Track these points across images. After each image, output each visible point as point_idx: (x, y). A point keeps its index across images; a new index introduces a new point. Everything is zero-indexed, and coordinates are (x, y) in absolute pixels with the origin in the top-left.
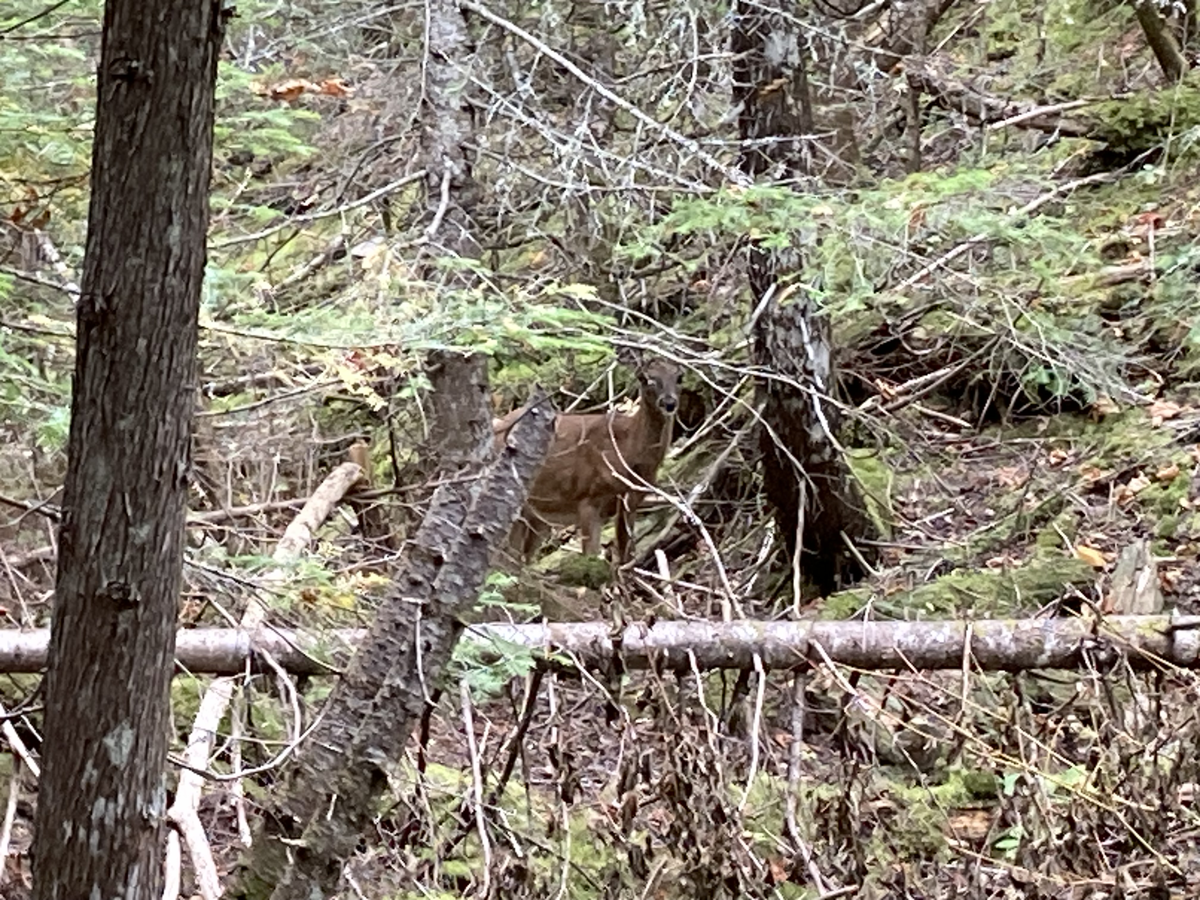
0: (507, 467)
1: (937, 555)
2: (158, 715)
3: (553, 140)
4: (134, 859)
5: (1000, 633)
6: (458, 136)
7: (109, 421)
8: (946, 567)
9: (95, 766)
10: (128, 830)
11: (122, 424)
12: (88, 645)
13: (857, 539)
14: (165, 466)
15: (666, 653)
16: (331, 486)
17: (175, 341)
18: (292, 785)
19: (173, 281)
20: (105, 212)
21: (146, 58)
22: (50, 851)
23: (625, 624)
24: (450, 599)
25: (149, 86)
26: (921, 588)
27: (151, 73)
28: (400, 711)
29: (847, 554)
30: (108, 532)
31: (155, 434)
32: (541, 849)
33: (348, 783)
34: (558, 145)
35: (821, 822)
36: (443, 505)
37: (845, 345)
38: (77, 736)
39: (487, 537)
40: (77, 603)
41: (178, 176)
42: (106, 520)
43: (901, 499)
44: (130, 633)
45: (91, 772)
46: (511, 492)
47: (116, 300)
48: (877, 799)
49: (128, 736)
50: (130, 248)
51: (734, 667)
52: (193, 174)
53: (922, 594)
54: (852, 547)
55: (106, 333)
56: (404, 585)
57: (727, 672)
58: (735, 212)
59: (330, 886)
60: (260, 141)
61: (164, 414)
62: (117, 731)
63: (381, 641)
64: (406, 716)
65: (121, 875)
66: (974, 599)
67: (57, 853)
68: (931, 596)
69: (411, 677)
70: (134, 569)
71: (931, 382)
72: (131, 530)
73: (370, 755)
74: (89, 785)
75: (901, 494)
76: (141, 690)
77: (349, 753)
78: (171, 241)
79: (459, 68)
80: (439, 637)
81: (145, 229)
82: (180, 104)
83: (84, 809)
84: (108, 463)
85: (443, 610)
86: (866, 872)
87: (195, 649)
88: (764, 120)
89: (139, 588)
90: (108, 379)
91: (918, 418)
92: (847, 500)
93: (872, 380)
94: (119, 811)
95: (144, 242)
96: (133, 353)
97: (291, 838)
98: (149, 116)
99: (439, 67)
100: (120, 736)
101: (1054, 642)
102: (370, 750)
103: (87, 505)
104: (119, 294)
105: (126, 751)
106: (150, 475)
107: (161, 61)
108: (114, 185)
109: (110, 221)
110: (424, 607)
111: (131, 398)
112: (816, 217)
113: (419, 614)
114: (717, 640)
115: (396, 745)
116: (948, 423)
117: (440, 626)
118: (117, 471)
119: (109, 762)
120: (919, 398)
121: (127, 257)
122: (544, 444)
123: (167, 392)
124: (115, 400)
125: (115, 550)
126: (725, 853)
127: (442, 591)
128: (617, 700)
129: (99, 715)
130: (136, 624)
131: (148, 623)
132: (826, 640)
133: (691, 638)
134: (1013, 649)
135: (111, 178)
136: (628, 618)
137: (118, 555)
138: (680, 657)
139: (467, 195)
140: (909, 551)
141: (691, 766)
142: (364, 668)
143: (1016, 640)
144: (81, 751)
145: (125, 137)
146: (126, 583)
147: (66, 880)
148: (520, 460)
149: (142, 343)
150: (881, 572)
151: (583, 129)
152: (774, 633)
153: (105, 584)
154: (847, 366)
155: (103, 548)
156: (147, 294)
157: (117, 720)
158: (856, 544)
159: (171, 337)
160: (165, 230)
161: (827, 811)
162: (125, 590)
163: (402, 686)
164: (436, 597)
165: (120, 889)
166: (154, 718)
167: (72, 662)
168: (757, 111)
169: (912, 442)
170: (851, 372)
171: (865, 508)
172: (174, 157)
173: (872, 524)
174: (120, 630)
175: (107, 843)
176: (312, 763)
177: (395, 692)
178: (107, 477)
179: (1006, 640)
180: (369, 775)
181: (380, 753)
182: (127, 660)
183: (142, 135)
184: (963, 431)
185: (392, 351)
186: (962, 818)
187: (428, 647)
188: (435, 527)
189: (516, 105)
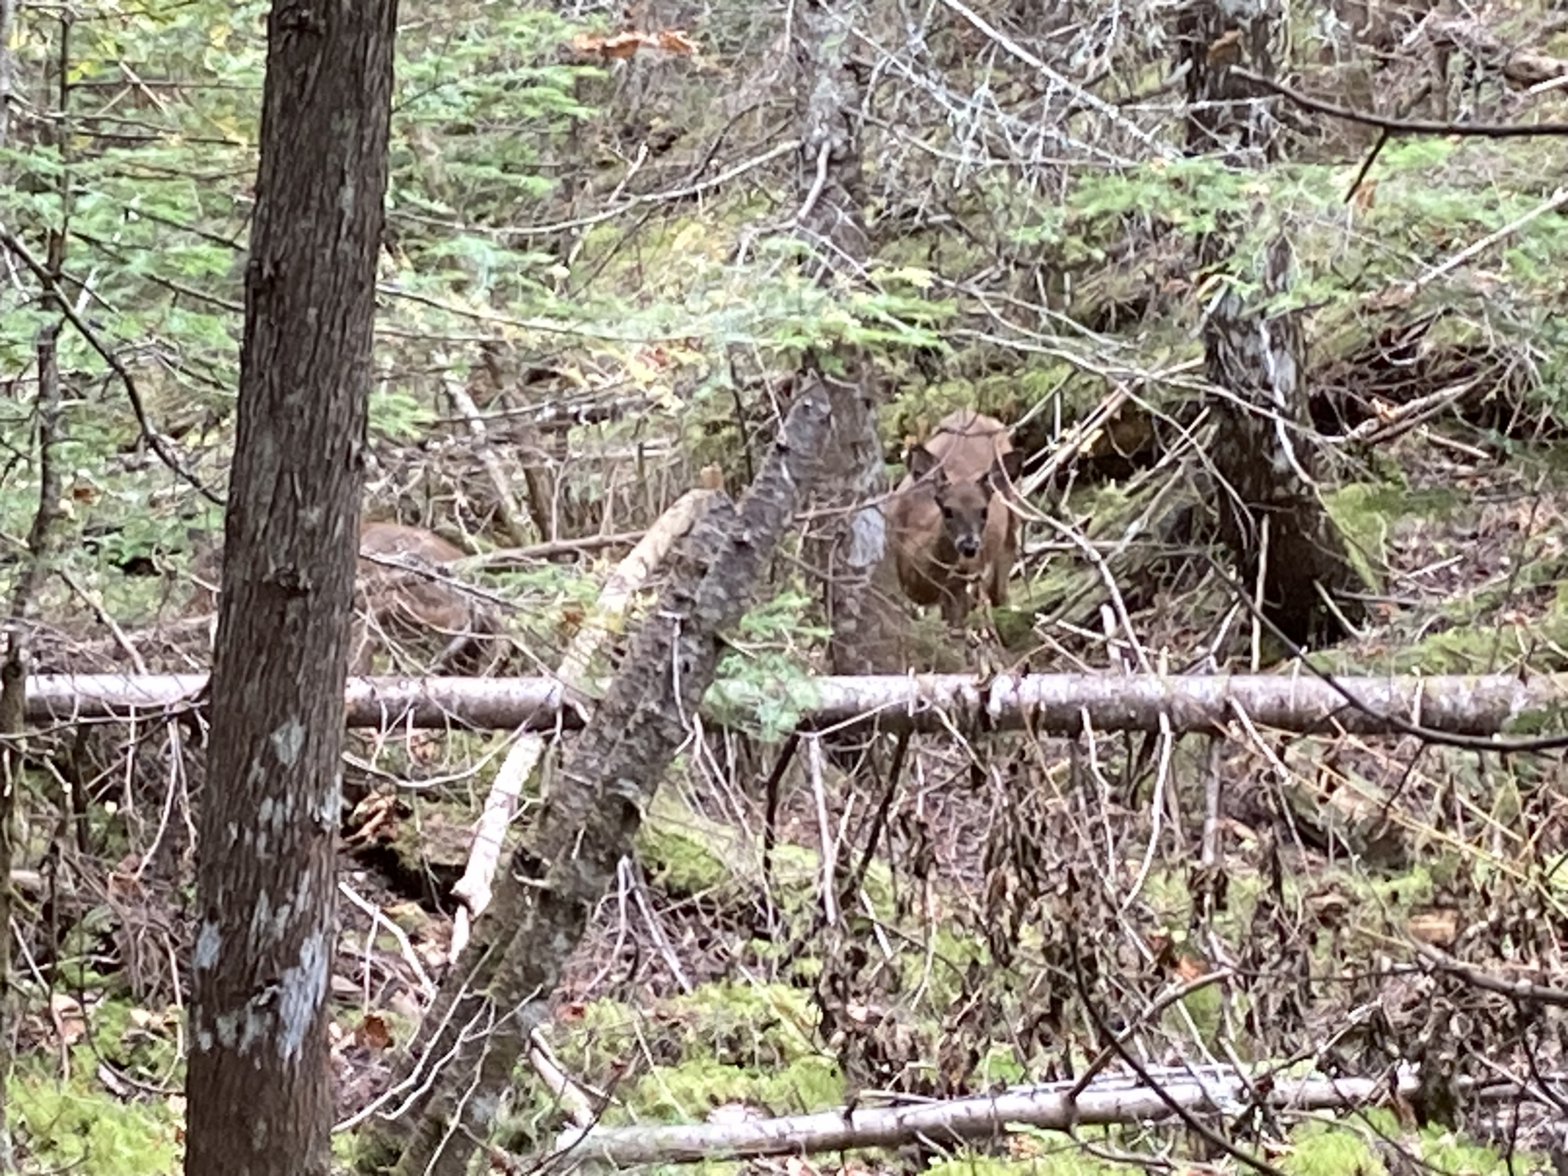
0: (777, 467)
1: (1432, 611)
2: (331, 711)
3: (948, 105)
4: (304, 867)
5: (1457, 691)
6: (838, 100)
7: (277, 396)
8: (1443, 625)
9: (262, 764)
10: (298, 834)
11: (291, 399)
12: (255, 636)
13: (1336, 591)
14: (337, 445)
15: (1043, 708)
16: (675, 516)
17: (348, 311)
18: (543, 824)
19: (345, 246)
20: (274, 173)
21: (317, 6)
22: (215, 855)
23: (993, 672)
24: (712, 614)
25: (320, 36)
26: (1405, 650)
27: (322, 23)
28: (654, 739)
29: (1323, 609)
30: (277, 514)
31: (327, 410)
32: (912, 944)
33: (598, 820)
34: (954, 110)
35: (1195, 894)
36: (713, 512)
37: (1338, 358)
38: (244, 732)
39: (753, 544)
40: (243, 589)
41: (352, 134)
42: (274, 502)
43: (1398, 544)
44: (300, 623)
45: (258, 771)
46: (780, 495)
47: (284, 266)
48: (1325, 893)
49: (297, 732)
50: (299, 212)
51: (1139, 729)
52: (368, 132)
53: (1407, 657)
54: (1331, 603)
55: (274, 302)
56: (670, 602)
57: (1133, 736)
58: (1153, 190)
59: (576, 932)
60: (530, 101)
61: (337, 387)
62: (285, 727)
63: (642, 663)
64: (661, 745)
65: (291, 880)
66: (1470, 663)
67: (223, 856)
68: (1417, 659)
69: (667, 701)
70: (305, 556)
71: (1436, 404)
72: (301, 513)
73: (621, 787)
74: (255, 784)
75: (1399, 538)
76: (311, 683)
77: (598, 785)
78: (344, 204)
79: (841, 19)
80: (700, 657)
81: (316, 192)
82: (354, 56)
83: (250, 809)
84: (276, 440)
85: (704, 626)
86: (1262, 960)
87: (498, 701)
88: (1216, 80)
89: (309, 575)
90: (276, 350)
91: (1426, 448)
92: (1321, 543)
93: (1369, 399)
94: (288, 812)
95: (314, 204)
96: (303, 323)
97: (533, 877)
98: (320, 70)
99: (818, 17)
100: (288, 733)
101: (1523, 702)
102: (621, 781)
103: (253, 484)
104: (288, 261)
105: (295, 748)
106: (320, 454)
107: (333, 9)
108: (283, 145)
109: (278, 183)
110: (683, 623)
111: (301, 370)
112: (1249, 196)
113: (677, 630)
114: (1117, 697)
115: (650, 777)
116: (1463, 453)
117: (700, 644)
118: (283, 449)
119: (276, 760)
120: (1425, 421)
121: (296, 220)
122: (819, 440)
123: (340, 365)
124: (282, 373)
125: (284, 532)
126: (1082, 929)
127: (702, 605)
128: (984, 761)
129: (266, 711)
130: (305, 612)
131: (319, 613)
132: (1247, 700)
133: (1085, 694)
134: (1471, 711)
135: (281, 136)
136: (999, 666)
137: (287, 539)
138: (1071, 717)
139: (850, 172)
140: (1404, 607)
141: (1038, 827)
142: (623, 693)
143: (1476, 700)
144: (247, 748)
145: (296, 92)
146: (295, 569)
147: (231, 887)
148: (792, 459)
149: (313, 312)
150: (1369, 632)
151: (983, 91)
152: (1184, 689)
153: (272, 569)
154: (1339, 382)
155: (271, 532)
156: (319, 261)
157: (285, 716)
158: (1333, 597)
159: (344, 305)
160: (337, 191)
161: (1202, 882)
162: (294, 575)
163: (658, 710)
164: (696, 611)
165: (290, 896)
166: (326, 715)
167: (238, 653)
168: (1207, 70)
169: (1416, 475)
170: (1343, 390)
171: (1346, 553)
172: (347, 112)
173: (1354, 571)
174: (288, 620)
175: (275, 847)
176: (564, 798)
177: (649, 717)
178: (275, 454)
179: (1465, 700)
180: (620, 811)
181: (630, 784)
182: (296, 651)
183: (314, 91)
184: (1479, 463)
185: (695, 345)
186: (1428, 917)
187: (686, 668)
188: (705, 536)
189: (905, 63)
